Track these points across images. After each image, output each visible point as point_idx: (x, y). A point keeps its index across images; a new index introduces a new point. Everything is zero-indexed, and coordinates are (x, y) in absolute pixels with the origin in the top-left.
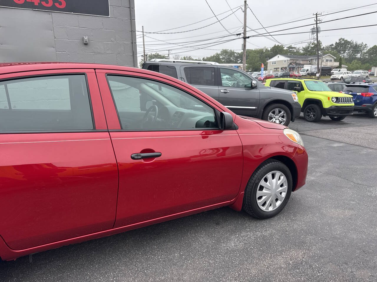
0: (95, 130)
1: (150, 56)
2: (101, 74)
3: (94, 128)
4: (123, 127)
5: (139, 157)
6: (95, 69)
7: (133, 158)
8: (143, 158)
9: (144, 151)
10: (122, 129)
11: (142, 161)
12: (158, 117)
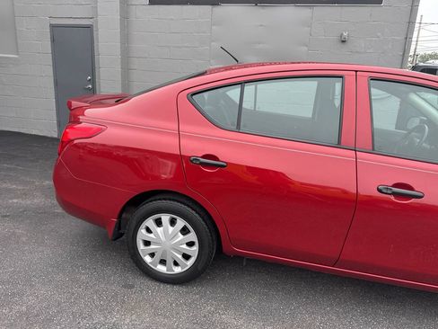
0: (339, 145)
1: (422, 57)
2: (363, 78)
3: (339, 142)
4: (376, 148)
5: (389, 192)
6: (356, 71)
7: (380, 191)
8: (394, 194)
9: (396, 185)
10: (373, 149)
11: (392, 198)
12: (425, 142)
